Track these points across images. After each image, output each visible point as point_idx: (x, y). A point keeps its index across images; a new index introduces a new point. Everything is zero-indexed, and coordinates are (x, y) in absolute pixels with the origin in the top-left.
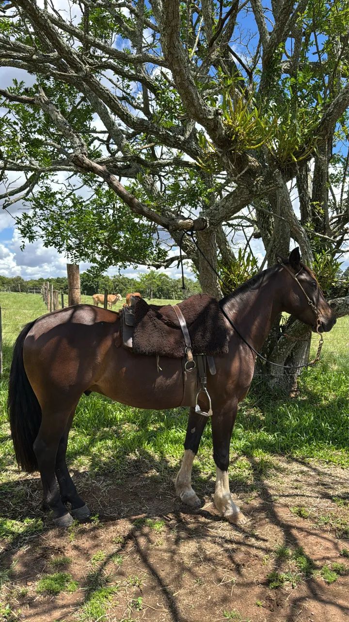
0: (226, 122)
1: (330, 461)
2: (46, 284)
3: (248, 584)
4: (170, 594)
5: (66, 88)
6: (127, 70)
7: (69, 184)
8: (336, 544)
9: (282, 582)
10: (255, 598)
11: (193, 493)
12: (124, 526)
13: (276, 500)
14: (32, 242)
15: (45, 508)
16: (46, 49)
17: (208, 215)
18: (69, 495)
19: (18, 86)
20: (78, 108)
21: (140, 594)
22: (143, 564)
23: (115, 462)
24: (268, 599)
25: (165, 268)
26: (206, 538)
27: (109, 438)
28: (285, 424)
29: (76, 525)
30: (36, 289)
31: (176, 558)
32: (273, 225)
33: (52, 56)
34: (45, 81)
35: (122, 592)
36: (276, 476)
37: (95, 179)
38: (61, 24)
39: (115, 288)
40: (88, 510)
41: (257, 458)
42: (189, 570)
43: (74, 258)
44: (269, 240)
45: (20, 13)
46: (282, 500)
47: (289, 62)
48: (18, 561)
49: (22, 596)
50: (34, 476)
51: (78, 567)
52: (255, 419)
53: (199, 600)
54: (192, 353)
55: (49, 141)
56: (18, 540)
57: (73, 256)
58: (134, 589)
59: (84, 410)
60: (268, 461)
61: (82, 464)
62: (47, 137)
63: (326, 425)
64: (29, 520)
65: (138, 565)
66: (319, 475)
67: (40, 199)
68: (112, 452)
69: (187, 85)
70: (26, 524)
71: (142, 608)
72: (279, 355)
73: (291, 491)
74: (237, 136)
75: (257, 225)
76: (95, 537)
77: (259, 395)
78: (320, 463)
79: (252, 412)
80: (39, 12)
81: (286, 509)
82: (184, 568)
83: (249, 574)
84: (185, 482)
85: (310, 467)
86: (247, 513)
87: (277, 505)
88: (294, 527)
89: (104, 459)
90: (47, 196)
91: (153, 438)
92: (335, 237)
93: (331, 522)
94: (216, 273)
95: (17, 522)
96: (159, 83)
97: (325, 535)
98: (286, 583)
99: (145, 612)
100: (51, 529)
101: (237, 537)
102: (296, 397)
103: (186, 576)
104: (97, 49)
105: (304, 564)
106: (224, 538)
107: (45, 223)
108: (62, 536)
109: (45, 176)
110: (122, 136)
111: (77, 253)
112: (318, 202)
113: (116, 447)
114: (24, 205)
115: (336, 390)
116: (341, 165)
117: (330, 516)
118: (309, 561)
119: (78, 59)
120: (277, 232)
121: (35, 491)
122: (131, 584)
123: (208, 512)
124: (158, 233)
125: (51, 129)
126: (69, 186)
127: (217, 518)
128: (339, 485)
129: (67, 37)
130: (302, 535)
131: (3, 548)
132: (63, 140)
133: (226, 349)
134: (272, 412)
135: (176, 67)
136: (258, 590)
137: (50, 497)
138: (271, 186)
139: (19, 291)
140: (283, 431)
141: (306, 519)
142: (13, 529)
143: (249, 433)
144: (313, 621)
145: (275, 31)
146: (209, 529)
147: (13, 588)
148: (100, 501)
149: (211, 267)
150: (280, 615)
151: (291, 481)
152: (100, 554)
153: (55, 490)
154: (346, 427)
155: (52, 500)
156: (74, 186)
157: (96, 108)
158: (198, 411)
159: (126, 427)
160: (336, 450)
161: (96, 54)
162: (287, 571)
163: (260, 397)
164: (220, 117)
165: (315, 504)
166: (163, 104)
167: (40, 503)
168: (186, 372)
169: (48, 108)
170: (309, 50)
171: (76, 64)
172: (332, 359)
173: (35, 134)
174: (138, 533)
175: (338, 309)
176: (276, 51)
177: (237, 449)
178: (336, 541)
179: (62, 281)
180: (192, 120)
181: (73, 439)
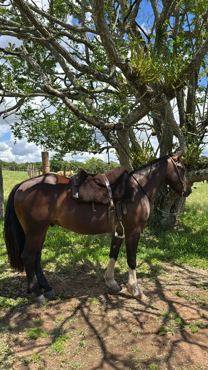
0: (133, 66)
1: (196, 265)
2: (30, 166)
3: (147, 333)
4: (101, 339)
5: (40, 47)
6: (76, 36)
7: (42, 104)
8: (198, 311)
9: (166, 332)
10: (151, 341)
11: (115, 283)
12: (75, 302)
13: (164, 287)
14: (21, 140)
15: (29, 292)
16: (28, 24)
17: (123, 121)
18: (43, 284)
19: (12, 47)
20: (47, 60)
21: (84, 338)
22: (86, 323)
23: (70, 266)
24: (158, 341)
25: (99, 154)
26: (123, 308)
27: (67, 253)
28: (171, 244)
29: (47, 301)
30: (24, 169)
31: (105, 319)
32: (163, 127)
33: (31, 29)
34: (28, 44)
35: (74, 338)
36: (164, 273)
37: (57, 102)
38: (36, 10)
39: (71, 168)
40: (54, 293)
41: (154, 264)
42: (113, 326)
43: (45, 149)
44: (161, 137)
45: (12, 3)
46: (168, 287)
47: (172, 31)
48: (14, 321)
49: (16, 340)
50: (23, 274)
51: (48, 324)
52: (152, 242)
53: (118, 342)
54: (113, 202)
55: (30, 79)
56: (13, 310)
57: (45, 147)
58: (81, 336)
59: (52, 237)
60: (160, 265)
61: (51, 267)
62: (29, 77)
63: (194, 245)
64: (20, 299)
65: (83, 323)
66: (190, 273)
67: (25, 113)
68: (69, 260)
69: (109, 44)
70: (18, 301)
71: (85, 347)
72: (167, 204)
73: (173, 282)
74: (139, 74)
75: (154, 128)
76: (58, 308)
77: (155, 228)
78: (191, 267)
79: (151, 238)
80: (23, 3)
81: (170, 292)
82: (109, 325)
83: (147, 327)
84: (110, 276)
85: (185, 269)
86: (147, 294)
87: (164, 290)
88: (174, 302)
89: (64, 264)
90: (29, 112)
91: (93, 252)
92: (200, 135)
93: (196, 299)
94: (129, 156)
95: (13, 300)
96: (94, 44)
97: (192, 306)
98: (169, 332)
99: (87, 349)
100: (33, 304)
101: (141, 308)
102: (177, 229)
103: (110, 329)
104: (58, 24)
105: (179, 322)
106: (133, 308)
107: (28, 128)
108: (39, 307)
109: (27, 100)
110: (73, 76)
111: (47, 145)
112: (190, 114)
113: (71, 258)
114: (16, 118)
115: (201, 225)
116: (204, 92)
117: (195, 295)
118: (182, 320)
119: (46, 30)
120: (165, 132)
121: (23, 283)
122: (79, 333)
123: (124, 294)
124: (95, 134)
125: (31, 72)
126: (42, 106)
127: (129, 297)
128: (201, 278)
129: (40, 17)
130: (179, 307)
131: (5, 314)
132: (38, 78)
133: (133, 199)
134: (163, 238)
135: (102, 33)
136: (152, 336)
137: (32, 286)
138: (160, 103)
139: (14, 170)
140: (169, 249)
141: (182, 297)
142: (11, 304)
143: (149, 249)
144: (184, 353)
145: (163, 12)
146: (124, 303)
147: (11, 336)
148: (61, 288)
149: (126, 151)
150: (165, 350)
151: (173, 276)
152: (62, 317)
153: (35, 281)
154: (206, 246)
155: (33, 287)
156: (45, 106)
157: (58, 59)
158: (117, 236)
159: (77, 246)
160: (200, 259)
161: (58, 27)
162: (169, 326)
163: (156, 229)
164: (129, 62)
165: (187, 289)
166: (97, 56)
167: (26, 289)
168: (110, 212)
169: (29, 58)
170: (184, 24)
171: (45, 33)
172: (199, 207)
173: (21, 75)
174: (83, 306)
175: (201, 176)
176: (164, 24)
177: (142, 258)
178: (198, 309)
179: (39, 164)
180: (114, 65)
181: (46, 253)
